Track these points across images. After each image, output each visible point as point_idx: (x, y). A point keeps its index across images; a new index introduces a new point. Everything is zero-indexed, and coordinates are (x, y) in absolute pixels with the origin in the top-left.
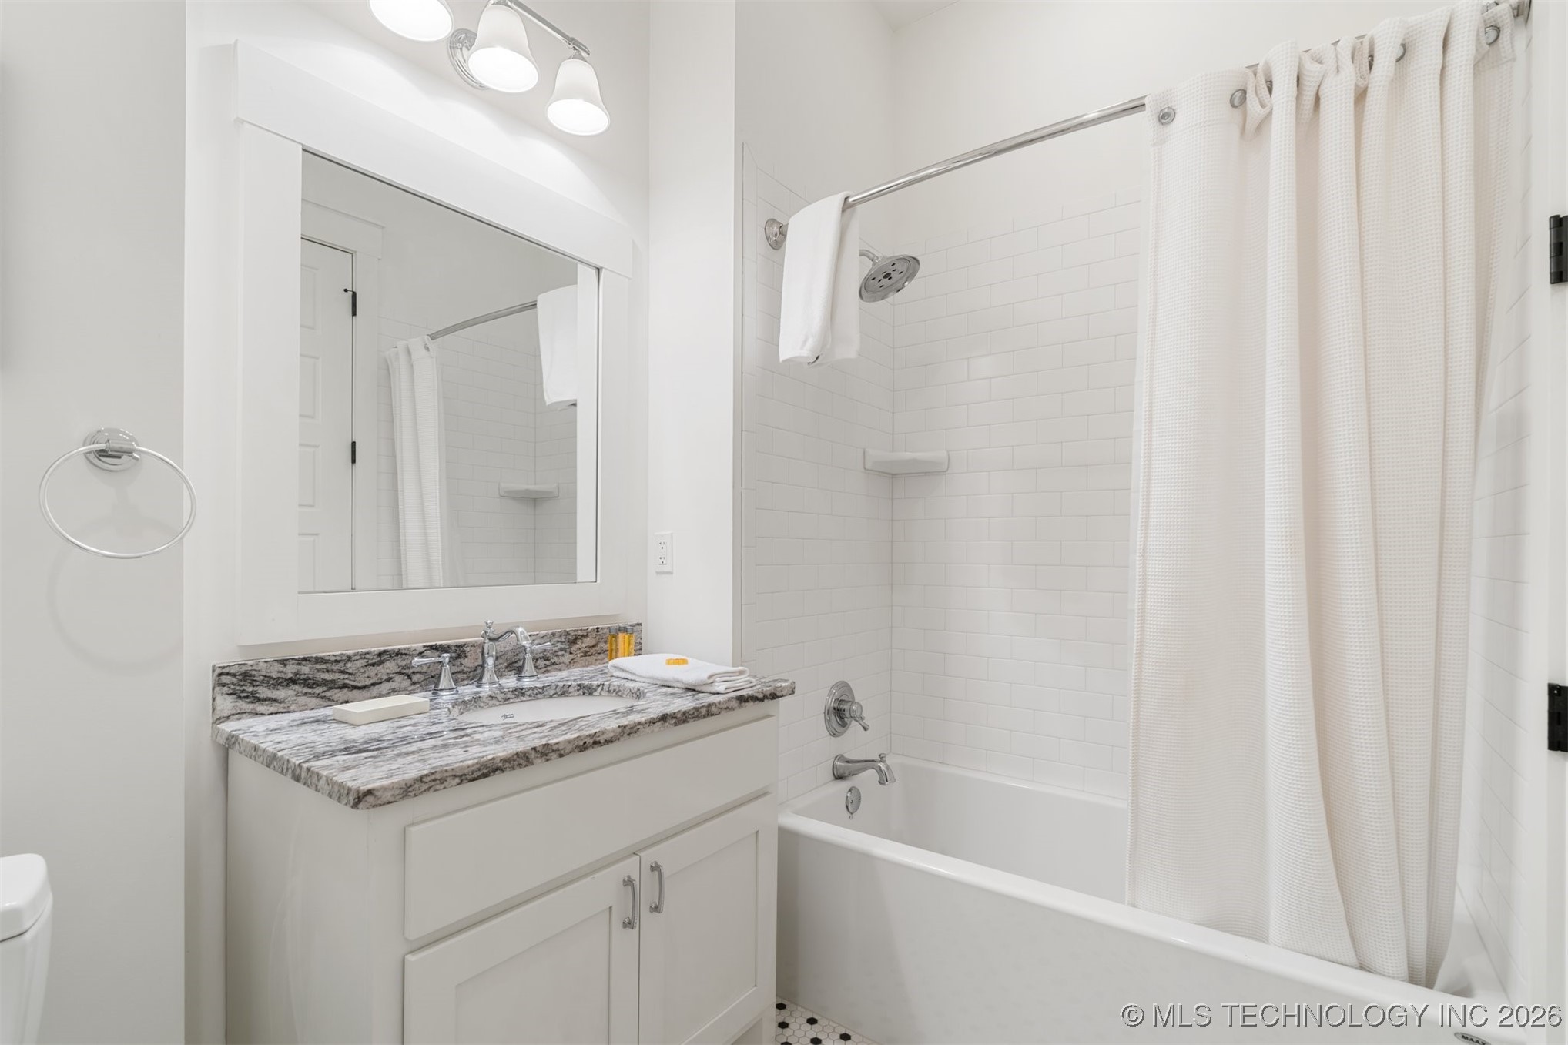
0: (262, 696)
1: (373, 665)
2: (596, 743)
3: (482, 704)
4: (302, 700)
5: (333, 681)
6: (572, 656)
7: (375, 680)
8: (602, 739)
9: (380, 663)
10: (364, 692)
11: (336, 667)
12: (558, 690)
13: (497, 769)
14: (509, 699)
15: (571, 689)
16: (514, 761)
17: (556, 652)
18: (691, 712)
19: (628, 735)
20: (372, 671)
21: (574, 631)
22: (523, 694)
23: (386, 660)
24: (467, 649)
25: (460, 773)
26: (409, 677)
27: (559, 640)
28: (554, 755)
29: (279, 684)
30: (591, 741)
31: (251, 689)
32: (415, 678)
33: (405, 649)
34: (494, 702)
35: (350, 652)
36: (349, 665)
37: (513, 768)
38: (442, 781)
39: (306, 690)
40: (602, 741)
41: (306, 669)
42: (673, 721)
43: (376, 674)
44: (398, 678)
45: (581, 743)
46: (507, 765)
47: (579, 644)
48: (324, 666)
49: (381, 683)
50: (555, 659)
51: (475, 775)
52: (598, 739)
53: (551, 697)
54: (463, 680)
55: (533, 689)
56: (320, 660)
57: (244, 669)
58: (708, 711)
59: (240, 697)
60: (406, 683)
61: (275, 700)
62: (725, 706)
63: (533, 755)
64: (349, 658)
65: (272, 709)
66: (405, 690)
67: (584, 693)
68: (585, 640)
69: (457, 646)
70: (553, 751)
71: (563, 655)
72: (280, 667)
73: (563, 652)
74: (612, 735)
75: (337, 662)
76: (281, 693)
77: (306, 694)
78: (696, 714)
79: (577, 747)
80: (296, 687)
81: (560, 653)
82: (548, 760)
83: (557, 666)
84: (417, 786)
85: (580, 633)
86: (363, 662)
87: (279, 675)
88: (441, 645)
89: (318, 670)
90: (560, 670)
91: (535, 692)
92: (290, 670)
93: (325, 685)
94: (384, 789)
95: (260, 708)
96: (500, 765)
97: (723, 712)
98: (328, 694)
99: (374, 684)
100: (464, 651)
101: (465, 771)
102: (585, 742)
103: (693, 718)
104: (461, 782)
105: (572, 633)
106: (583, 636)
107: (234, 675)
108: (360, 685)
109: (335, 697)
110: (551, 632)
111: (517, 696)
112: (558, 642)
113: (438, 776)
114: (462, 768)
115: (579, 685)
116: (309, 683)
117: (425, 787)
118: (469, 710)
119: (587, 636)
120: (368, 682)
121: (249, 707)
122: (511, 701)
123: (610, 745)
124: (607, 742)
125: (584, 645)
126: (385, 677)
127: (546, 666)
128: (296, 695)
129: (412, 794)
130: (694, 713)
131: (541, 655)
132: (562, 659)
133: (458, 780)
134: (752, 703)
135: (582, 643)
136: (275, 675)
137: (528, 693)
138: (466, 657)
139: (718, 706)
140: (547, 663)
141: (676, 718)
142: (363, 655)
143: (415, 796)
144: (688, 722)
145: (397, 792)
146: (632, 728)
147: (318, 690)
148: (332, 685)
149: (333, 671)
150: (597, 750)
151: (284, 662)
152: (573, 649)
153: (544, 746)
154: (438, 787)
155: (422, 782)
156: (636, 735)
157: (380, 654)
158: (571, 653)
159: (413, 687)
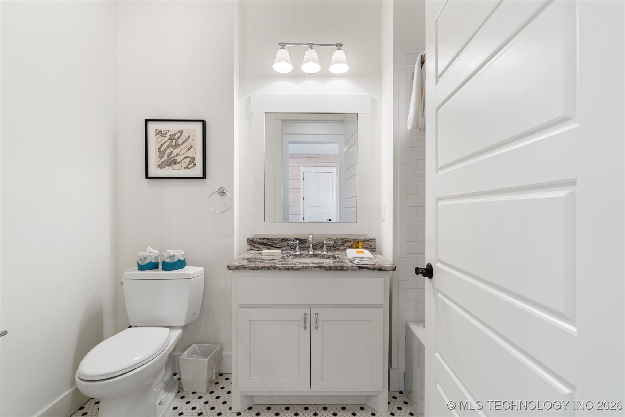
0: (256, 246)
1: (281, 242)
2: (292, 269)
3: (303, 257)
4: (264, 248)
5: (271, 245)
6: (344, 247)
7: (281, 246)
8: (295, 268)
9: (283, 242)
10: (279, 249)
11: (272, 242)
12: (327, 256)
13: (260, 269)
14: (312, 257)
15: (331, 257)
16: (265, 268)
17: (338, 245)
18: (334, 267)
19: (305, 269)
20: (281, 244)
21: (345, 239)
22: (317, 256)
23: (284, 241)
24: (307, 241)
25: (250, 267)
26: (290, 247)
27: (339, 241)
28: (278, 269)
29: (259, 244)
30: (291, 268)
31: (253, 244)
32: (292, 247)
33: (289, 239)
34: (307, 257)
35: (275, 238)
36: (275, 241)
37: (265, 270)
38: (245, 268)
39: (265, 246)
40: (295, 269)
41: (265, 241)
42: (324, 269)
43: (282, 245)
44: (287, 247)
45: (287, 268)
46: (263, 268)
47: (347, 244)
48: (269, 241)
49: (283, 247)
50: (338, 248)
51: (254, 269)
52: (293, 268)
53: (325, 258)
54: (306, 250)
55: (320, 255)
56: (268, 239)
57: (252, 239)
58: (342, 268)
59: (251, 246)
60: (289, 248)
61: (259, 248)
62: (351, 268)
63: (271, 268)
64: (275, 240)
65: (258, 250)
66: (289, 250)
67: (334, 259)
68: (350, 242)
69: (304, 240)
70: (277, 268)
71: (341, 247)
72: (259, 240)
73: (341, 246)
74: (298, 268)
75: (272, 240)
76: (260, 246)
77: (265, 247)
78: (335, 268)
79: (286, 269)
80: (263, 245)
81: (340, 246)
82: (275, 270)
83: (338, 250)
84: (239, 268)
85: (348, 240)
86: (278, 241)
87: (259, 242)
88: (299, 239)
89: (268, 242)
90: (340, 251)
91: (321, 256)
92: (261, 241)
93: (269, 246)
94: (232, 266)
95: (256, 249)
96: (261, 268)
97: (349, 270)
98: (270, 248)
99: (281, 247)
100: (306, 241)
101: (251, 267)
102: (288, 268)
103: (334, 269)
104: (250, 270)
105: (344, 240)
106: (349, 241)
107: (250, 240)
108: (277, 247)
109: (272, 249)
110: (336, 238)
111: (315, 256)
112: (339, 242)
113: (244, 267)
114: (250, 266)
115: (333, 256)
116: (266, 245)
117: (241, 268)
118: (298, 257)
119: (351, 241)
120: (280, 246)
121: (253, 248)
122: (313, 257)
123: (298, 271)
124: (296, 270)
125: (349, 244)
126: (284, 246)
127: (334, 249)
128: (263, 247)
129: (238, 269)
130: (334, 268)
131: (332, 246)
132: (340, 248)
133: (249, 269)
134: (366, 270)
135: (349, 243)
136: (258, 242)
137: (318, 256)
138: (307, 243)
139: (347, 268)
140: (335, 248)
141: (326, 268)
142: (278, 239)
143: (239, 270)
144: (332, 270)
145: (234, 268)
146: (306, 267)
147: (268, 247)
148: (271, 246)
149: (271, 242)
150: (293, 271)
151: (260, 239)
152: (345, 245)
153: (274, 266)
154: (244, 269)
155: (240, 267)
156: (308, 270)
157: (282, 239)
158: (344, 246)
159: (291, 250)
